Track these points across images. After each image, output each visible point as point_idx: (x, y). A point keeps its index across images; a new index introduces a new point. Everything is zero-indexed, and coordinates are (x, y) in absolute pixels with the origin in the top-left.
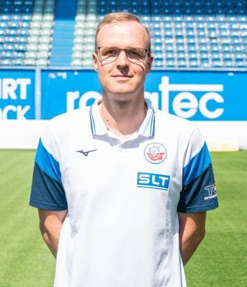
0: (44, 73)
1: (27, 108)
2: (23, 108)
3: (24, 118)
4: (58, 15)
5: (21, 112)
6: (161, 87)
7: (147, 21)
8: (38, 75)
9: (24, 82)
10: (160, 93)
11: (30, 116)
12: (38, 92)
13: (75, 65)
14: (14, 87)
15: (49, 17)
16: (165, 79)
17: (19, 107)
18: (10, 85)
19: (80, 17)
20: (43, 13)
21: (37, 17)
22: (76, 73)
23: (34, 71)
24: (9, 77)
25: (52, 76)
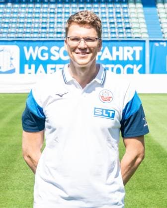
0: (151, 43)
1: (140, 66)
2: (137, 66)
3: (138, 73)
5: (136, 69)
8: (147, 44)
9: (138, 49)
11: (142, 71)
12: (147, 55)
14: (131, 52)
17: (135, 66)
18: (128, 51)
19: (160, 5)
20: (135, 3)
21: (131, 5)
23: (144, 41)
24: (128, 46)
25: (157, 44)
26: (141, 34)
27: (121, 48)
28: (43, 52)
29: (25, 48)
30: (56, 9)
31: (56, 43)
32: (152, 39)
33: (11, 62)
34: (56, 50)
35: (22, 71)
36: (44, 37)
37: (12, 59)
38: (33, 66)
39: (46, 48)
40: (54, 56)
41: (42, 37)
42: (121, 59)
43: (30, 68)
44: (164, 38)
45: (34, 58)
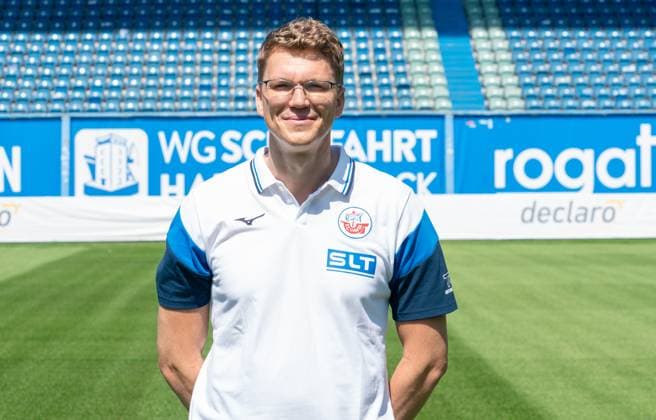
0: (459, 121)
1: (432, 176)
2: (425, 177)
3: (428, 192)
4: (443, 30)
5: (423, 183)
6: (640, 141)
7: (584, 38)
8: (449, 123)
9: (428, 135)
10: (638, 150)
11: (437, 188)
12: (450, 151)
13: (497, 108)
14: (412, 143)
15: (430, 33)
16: (646, 128)
17: (421, 175)
18: (405, 140)
19: (478, 33)
20: (419, 27)
21: (412, 33)
22: (508, 120)
23: (442, 117)
24: (402, 128)
25: (472, 124)
26: (435, 99)
27: (386, 134)
28: (203, 143)
29: (162, 135)
30: (234, 44)
31: (233, 122)
32: (460, 112)
33: (128, 168)
34: (233, 140)
35: (154, 190)
36: (207, 110)
37: (130, 161)
38: (180, 178)
39: (210, 135)
40: (230, 153)
41: (200, 110)
42: (387, 158)
43: (173, 182)
44: (488, 108)
45: (183, 158)
